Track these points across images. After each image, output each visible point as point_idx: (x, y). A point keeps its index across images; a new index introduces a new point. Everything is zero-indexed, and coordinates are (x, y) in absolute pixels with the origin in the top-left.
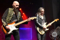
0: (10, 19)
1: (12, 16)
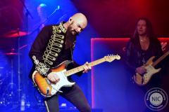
1: (59, 50)
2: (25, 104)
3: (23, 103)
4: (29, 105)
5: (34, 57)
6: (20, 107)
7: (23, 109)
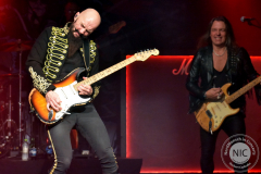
0: (57, 70)
2: (29, 150)
3: (25, 149)
4: (34, 152)
5: (31, 69)
6: (21, 154)
7: (25, 158)
